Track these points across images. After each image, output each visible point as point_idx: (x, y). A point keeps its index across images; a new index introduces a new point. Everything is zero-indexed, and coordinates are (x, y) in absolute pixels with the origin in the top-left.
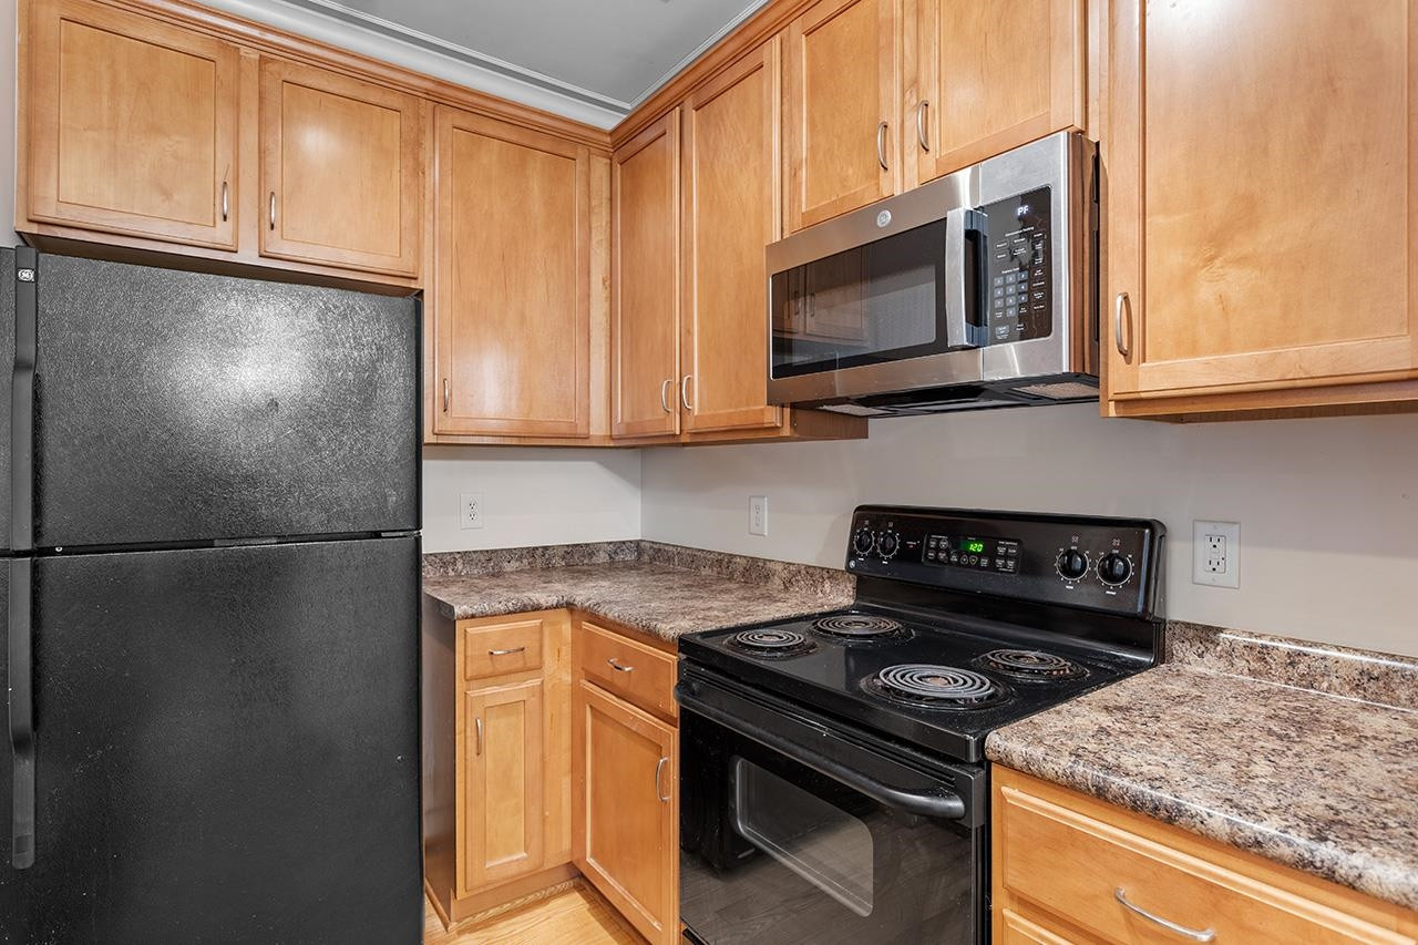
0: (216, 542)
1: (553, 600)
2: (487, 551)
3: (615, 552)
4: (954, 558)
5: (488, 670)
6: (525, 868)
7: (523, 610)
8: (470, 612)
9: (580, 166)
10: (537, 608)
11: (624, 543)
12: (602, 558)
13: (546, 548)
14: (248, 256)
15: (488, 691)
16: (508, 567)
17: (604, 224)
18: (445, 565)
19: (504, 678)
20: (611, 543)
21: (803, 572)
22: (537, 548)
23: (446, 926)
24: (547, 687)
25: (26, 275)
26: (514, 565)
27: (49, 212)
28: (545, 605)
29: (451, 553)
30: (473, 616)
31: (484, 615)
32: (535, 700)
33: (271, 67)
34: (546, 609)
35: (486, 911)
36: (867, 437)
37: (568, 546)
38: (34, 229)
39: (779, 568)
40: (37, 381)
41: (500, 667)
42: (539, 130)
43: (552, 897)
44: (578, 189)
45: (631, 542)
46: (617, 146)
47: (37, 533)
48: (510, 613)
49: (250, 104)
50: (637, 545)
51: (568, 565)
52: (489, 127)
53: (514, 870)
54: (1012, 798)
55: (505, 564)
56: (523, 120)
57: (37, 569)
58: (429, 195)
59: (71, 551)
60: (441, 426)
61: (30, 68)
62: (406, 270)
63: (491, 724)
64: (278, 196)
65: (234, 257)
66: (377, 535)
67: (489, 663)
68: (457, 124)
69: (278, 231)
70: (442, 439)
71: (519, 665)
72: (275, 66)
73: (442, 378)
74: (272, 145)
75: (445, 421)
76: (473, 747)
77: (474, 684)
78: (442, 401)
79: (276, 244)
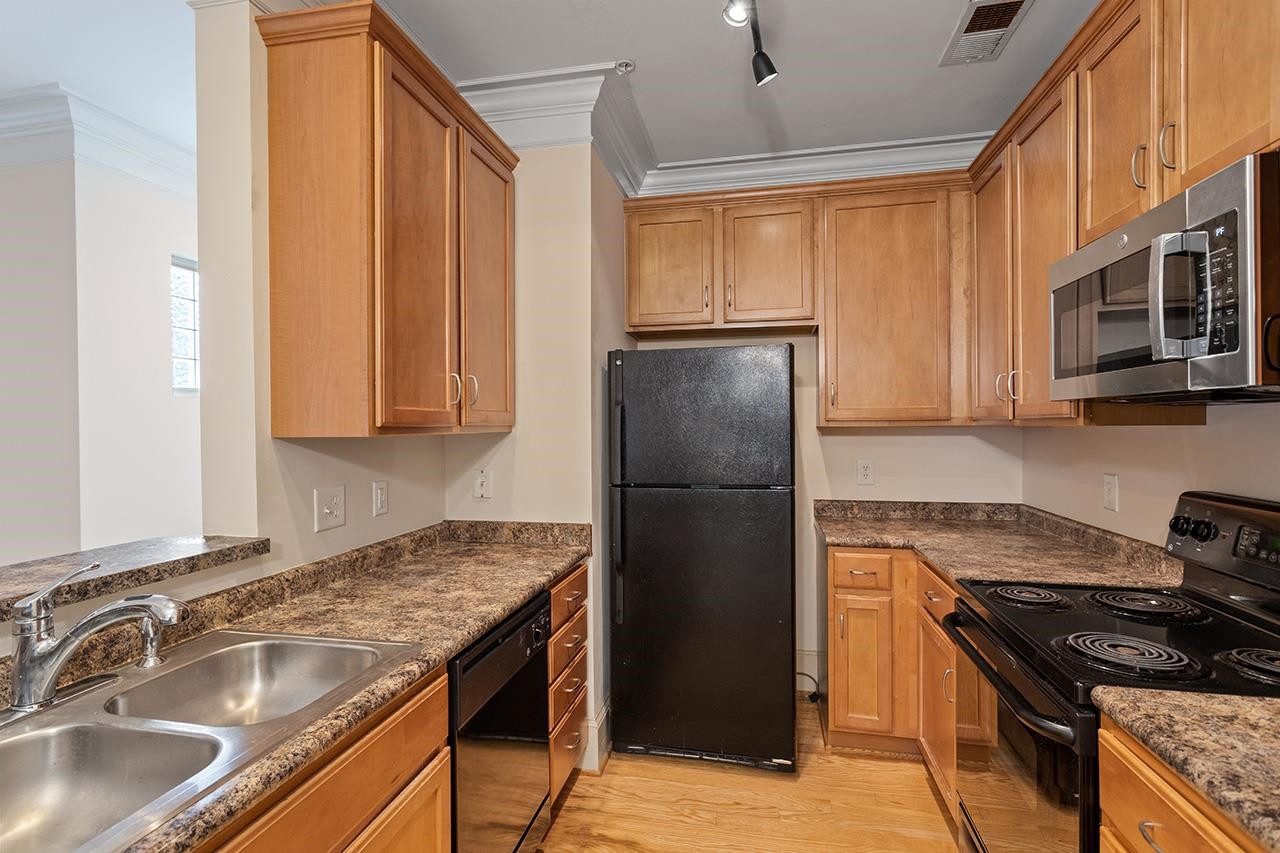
0: (692, 486)
1: (901, 542)
2: (877, 502)
3: (994, 513)
4: (1263, 554)
5: (850, 583)
6: (877, 727)
7: (876, 546)
8: (836, 542)
9: (940, 206)
10: (886, 546)
11: (1003, 505)
12: (980, 516)
13: (926, 504)
14: (719, 324)
15: (849, 597)
16: (894, 515)
17: (965, 245)
18: (845, 509)
19: (862, 591)
20: (989, 504)
21: (1143, 549)
22: (918, 503)
23: (825, 745)
24: (897, 605)
25: (618, 363)
26: (898, 514)
27: (636, 320)
28: (893, 545)
29: (849, 501)
30: (838, 545)
31: (846, 545)
32: (885, 612)
33: (729, 213)
34: (894, 548)
35: (853, 748)
36: (1205, 424)
37: (947, 503)
38: (632, 330)
39: (1124, 542)
40: (623, 408)
41: (860, 582)
42: (904, 188)
43: (903, 760)
44: (938, 225)
45: (1011, 505)
46: (974, 178)
47: (623, 477)
48: (865, 546)
49: (719, 238)
50: (1017, 509)
51: (946, 518)
52: (863, 201)
53: (868, 726)
54: (1106, 740)
55: (892, 513)
56: (889, 186)
57: (623, 493)
58: (821, 262)
59: (636, 486)
60: (830, 416)
61: (629, 254)
62: (809, 314)
63: (852, 620)
64: (732, 285)
65: (712, 326)
66: (768, 487)
67: (850, 578)
68: (839, 207)
69: (733, 306)
70: (831, 425)
71: (873, 584)
72: (731, 211)
73: (830, 383)
74: (730, 258)
75: (833, 412)
76: (839, 632)
77: (840, 590)
78: (830, 399)
79: (733, 314)
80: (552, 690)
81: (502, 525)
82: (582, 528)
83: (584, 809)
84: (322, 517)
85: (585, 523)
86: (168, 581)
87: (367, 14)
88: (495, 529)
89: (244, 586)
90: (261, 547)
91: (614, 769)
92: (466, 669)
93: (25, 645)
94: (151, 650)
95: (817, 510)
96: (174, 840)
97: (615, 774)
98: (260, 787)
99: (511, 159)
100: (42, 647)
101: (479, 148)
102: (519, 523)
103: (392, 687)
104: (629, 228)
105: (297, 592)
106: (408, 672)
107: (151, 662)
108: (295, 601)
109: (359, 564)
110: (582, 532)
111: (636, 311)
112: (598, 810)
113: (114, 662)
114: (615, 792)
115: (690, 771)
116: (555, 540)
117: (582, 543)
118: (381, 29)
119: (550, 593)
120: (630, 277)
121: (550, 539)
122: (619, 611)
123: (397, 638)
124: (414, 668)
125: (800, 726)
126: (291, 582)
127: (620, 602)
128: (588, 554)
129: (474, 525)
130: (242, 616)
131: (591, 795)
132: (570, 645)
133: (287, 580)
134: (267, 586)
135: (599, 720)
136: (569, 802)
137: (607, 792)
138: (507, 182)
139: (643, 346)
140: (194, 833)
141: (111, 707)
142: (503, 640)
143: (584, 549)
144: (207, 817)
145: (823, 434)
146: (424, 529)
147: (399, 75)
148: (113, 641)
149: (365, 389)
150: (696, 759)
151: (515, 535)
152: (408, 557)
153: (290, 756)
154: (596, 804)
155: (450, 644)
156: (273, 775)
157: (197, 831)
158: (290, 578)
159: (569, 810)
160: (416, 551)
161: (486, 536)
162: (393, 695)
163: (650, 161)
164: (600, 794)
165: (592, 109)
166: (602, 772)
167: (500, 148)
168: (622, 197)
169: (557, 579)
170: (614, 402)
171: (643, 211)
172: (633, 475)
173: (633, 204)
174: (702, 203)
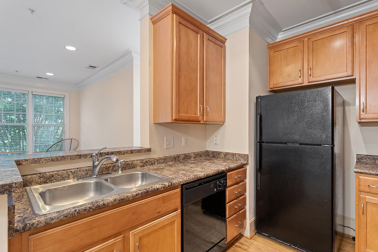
8: (360, 171)
14: (306, 83)
15: (367, 197)
19: (375, 195)
25: (259, 100)
27: (272, 86)
30: (361, 173)
31: (366, 173)
38: (270, 90)
40: (261, 116)
41: (373, 191)
47: (261, 139)
49: (306, 50)
57: (260, 144)
58: (357, 50)
59: (266, 143)
60: (362, 117)
61: (269, 63)
62: (350, 74)
63: (369, 208)
64: (312, 68)
65: (303, 85)
66: (320, 145)
67: (368, 189)
68: (367, 24)
69: (312, 76)
70: (362, 121)
72: (311, 39)
73: (361, 103)
74: (311, 57)
75: (363, 115)
76: (361, 211)
77: (362, 193)
78: (362, 109)
79: (312, 79)
80: (227, 205)
81: (221, 153)
82: (245, 155)
83: (242, 248)
84: (167, 145)
85: (246, 154)
86: (126, 155)
87: (171, 7)
88: (219, 154)
89: (145, 159)
90: (149, 150)
91: (255, 239)
92: (187, 189)
93: (94, 163)
94: (120, 170)
95: (358, 159)
96: (89, 206)
97: (256, 241)
98: (113, 201)
99: (224, 40)
100: (96, 163)
101: (211, 38)
102: (226, 153)
103: (158, 187)
104: (269, 54)
105: (159, 163)
106: (164, 184)
107: (120, 172)
108: (158, 165)
109: (177, 158)
110: (246, 157)
111: (272, 83)
112: (246, 250)
113: (114, 171)
114: (254, 246)
115: (285, 248)
116: (237, 158)
117: (245, 160)
118: (176, 11)
119: (227, 174)
120: (270, 71)
122: (259, 185)
123: (170, 177)
124: (167, 184)
125: (343, 248)
126: (157, 160)
127: (259, 182)
128: (247, 164)
129: (213, 152)
130: (144, 166)
131: (245, 244)
132: (237, 192)
133: (156, 160)
134: (151, 160)
135: (251, 220)
136: (237, 244)
137: (251, 245)
138: (223, 47)
140: (94, 206)
141: (106, 180)
142: (204, 184)
143: (245, 162)
144: (98, 203)
145: (362, 126)
146: (198, 152)
147: (181, 22)
148: (114, 166)
149: (170, 109)
150: (288, 245)
151: (225, 156)
152: (192, 159)
153: (123, 196)
154: (246, 247)
155: (181, 180)
156: (117, 199)
157: (95, 206)
158: (157, 159)
159: (236, 246)
160: (195, 157)
161: (217, 156)
162: (158, 189)
163: (279, 30)
164: (248, 245)
165: (249, 16)
166: (251, 238)
167: (221, 38)
168: (267, 44)
169: (230, 170)
170: (257, 114)
171: (275, 47)
172: (264, 139)
173: (271, 46)
174: (299, 39)
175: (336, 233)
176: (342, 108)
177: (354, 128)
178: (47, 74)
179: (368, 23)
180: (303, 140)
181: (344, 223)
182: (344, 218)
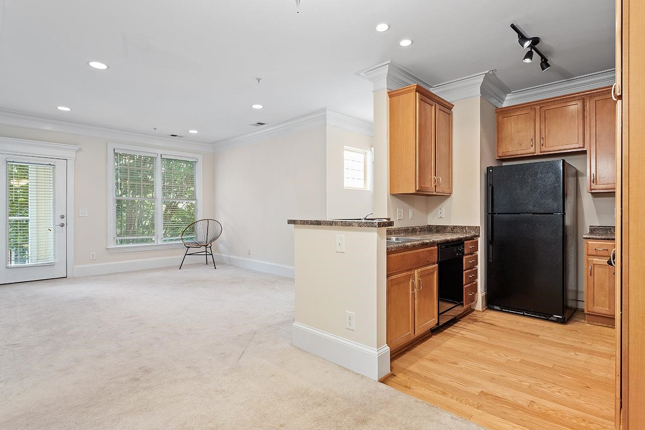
0: (520, 214)
5: (595, 254)
6: (608, 313)
7: (608, 239)
14: (538, 153)
15: (594, 259)
19: (601, 257)
23: (585, 321)
25: (491, 171)
27: (500, 155)
29: (609, 226)
30: (589, 238)
31: (593, 239)
35: (598, 323)
38: (499, 158)
40: (492, 187)
41: (599, 253)
47: (492, 210)
48: (603, 239)
49: (538, 119)
53: (604, 312)
57: (492, 216)
58: (588, 124)
59: (498, 214)
60: (592, 188)
61: (498, 129)
62: (582, 146)
63: (595, 269)
64: (544, 138)
65: (535, 154)
66: (552, 214)
67: (595, 252)
69: (544, 145)
70: (593, 191)
71: (606, 254)
72: (543, 108)
73: (592, 174)
74: (543, 127)
75: (594, 186)
76: (589, 273)
77: (590, 257)
78: (592, 180)
79: (544, 149)
80: (464, 273)
81: (448, 226)
82: (476, 227)
83: (476, 316)
85: (478, 226)
87: (415, 87)
88: (445, 228)
91: (488, 313)
95: (591, 230)
99: (450, 106)
102: (453, 226)
104: (498, 120)
110: (476, 229)
111: (501, 151)
116: (466, 231)
117: (476, 232)
118: (418, 89)
119: (464, 242)
120: (498, 138)
121: (464, 231)
122: (490, 258)
127: (491, 254)
128: (478, 236)
129: (437, 227)
132: (472, 263)
135: (482, 294)
138: (450, 114)
139: (504, 164)
143: (476, 234)
145: (594, 197)
146: (422, 226)
147: (423, 99)
150: (522, 314)
152: (418, 233)
154: (480, 316)
160: (420, 231)
161: (442, 229)
165: (480, 85)
166: (483, 312)
167: (447, 104)
168: (495, 108)
169: (467, 239)
170: (489, 184)
171: (503, 113)
172: (496, 210)
173: (499, 110)
174: (530, 106)
175: (567, 308)
176: (575, 178)
177: (587, 200)
178: (190, 131)
179: (597, 98)
180: (536, 210)
181: (577, 297)
182: (577, 292)
